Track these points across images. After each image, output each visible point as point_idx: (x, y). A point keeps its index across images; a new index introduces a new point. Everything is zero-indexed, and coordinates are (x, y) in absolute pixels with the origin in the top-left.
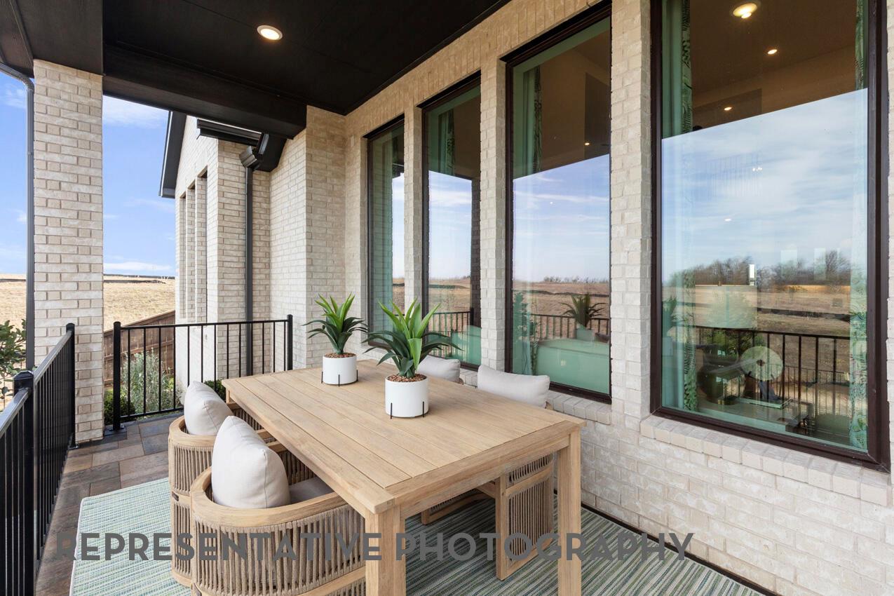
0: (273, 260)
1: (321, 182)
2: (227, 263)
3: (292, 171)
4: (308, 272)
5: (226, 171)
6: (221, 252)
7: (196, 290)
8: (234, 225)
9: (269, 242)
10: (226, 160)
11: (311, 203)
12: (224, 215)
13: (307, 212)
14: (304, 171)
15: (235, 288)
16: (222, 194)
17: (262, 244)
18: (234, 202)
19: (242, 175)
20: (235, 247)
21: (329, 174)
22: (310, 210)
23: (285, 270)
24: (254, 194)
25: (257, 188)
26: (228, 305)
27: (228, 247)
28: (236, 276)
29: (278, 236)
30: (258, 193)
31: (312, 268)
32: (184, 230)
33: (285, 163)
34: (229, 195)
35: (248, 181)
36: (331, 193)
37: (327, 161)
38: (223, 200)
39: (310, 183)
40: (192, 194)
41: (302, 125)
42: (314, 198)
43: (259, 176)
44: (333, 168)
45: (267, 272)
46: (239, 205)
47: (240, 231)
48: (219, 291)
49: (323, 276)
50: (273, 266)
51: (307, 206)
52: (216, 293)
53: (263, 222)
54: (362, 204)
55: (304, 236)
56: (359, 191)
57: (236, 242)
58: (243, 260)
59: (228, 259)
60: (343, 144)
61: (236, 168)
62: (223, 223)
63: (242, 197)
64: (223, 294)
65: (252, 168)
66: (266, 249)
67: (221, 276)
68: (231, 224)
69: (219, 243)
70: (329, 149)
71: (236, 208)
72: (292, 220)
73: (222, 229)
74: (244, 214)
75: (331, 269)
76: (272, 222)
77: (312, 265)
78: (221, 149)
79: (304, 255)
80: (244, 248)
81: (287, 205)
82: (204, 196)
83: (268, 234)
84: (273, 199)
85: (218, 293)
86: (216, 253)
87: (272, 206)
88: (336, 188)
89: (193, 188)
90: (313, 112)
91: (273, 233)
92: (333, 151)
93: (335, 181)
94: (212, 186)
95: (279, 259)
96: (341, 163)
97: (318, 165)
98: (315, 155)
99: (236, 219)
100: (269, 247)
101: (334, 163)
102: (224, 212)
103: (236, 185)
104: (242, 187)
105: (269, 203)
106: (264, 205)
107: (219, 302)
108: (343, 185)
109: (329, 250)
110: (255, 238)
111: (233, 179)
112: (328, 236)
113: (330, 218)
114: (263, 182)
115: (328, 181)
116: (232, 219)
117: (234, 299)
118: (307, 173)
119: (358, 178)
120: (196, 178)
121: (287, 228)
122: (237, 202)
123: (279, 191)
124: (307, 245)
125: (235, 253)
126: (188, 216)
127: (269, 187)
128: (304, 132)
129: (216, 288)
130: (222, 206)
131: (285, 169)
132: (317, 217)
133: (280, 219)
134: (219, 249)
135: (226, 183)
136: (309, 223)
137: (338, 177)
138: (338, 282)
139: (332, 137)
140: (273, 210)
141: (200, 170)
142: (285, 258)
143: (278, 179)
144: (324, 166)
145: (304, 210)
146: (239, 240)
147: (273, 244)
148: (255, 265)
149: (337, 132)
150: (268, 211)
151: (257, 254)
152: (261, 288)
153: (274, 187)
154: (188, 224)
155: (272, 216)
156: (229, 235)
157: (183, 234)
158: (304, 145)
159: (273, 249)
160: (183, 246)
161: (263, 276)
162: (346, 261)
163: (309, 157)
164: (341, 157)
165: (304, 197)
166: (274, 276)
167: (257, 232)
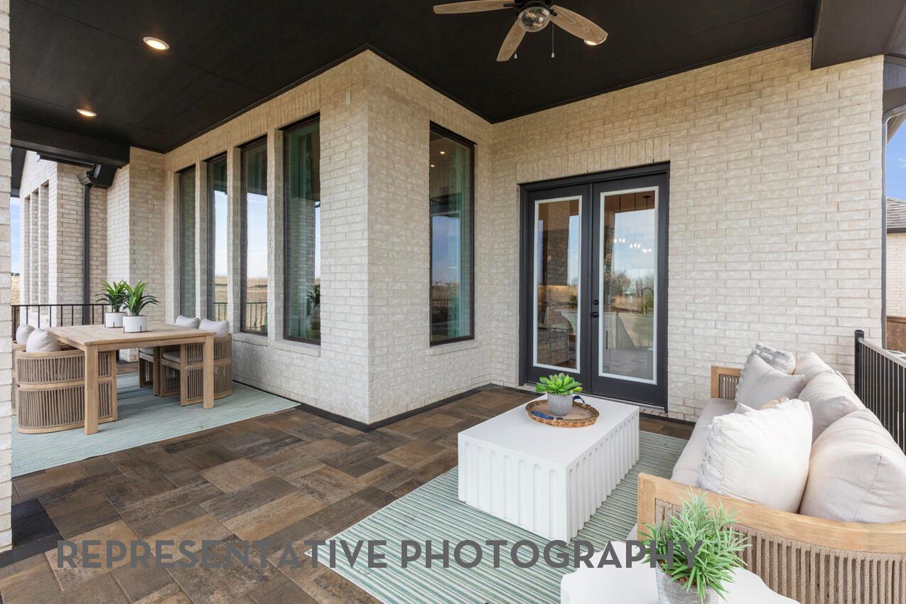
0: (108, 259)
1: (143, 203)
2: (65, 261)
3: (121, 193)
4: (131, 268)
5: (65, 188)
6: (61, 251)
7: (40, 283)
8: (73, 230)
9: (106, 245)
10: (65, 179)
11: (134, 218)
12: (62, 223)
13: (130, 225)
14: (128, 194)
15: (73, 280)
16: (60, 206)
17: (99, 246)
18: (72, 212)
19: (80, 191)
20: (73, 248)
21: (150, 197)
22: (133, 223)
23: (116, 267)
24: (91, 206)
25: (94, 201)
26: (66, 294)
27: (66, 248)
28: (74, 271)
29: (112, 241)
30: (95, 206)
31: (134, 266)
32: (29, 229)
33: (117, 185)
34: (68, 207)
35: (85, 196)
36: (152, 211)
37: (148, 187)
38: (62, 210)
39: (132, 204)
40: (35, 198)
41: (126, 160)
42: (137, 214)
43: (96, 193)
44: (154, 193)
45: (104, 268)
46: (77, 214)
47: (78, 235)
48: (58, 282)
49: (145, 272)
50: (109, 263)
51: (130, 220)
52: (55, 284)
53: (100, 228)
54: (175, 220)
55: (128, 242)
56: (172, 210)
57: (74, 244)
58: (81, 258)
59: (67, 257)
60: (162, 175)
61: (74, 185)
62: (62, 229)
63: (80, 209)
64: (62, 285)
65: (89, 186)
66: (102, 250)
67: (60, 270)
68: (69, 230)
69: (58, 245)
70: (150, 179)
71: (74, 217)
72: (121, 230)
73: (61, 233)
74: (82, 222)
75: (152, 267)
76: (108, 229)
77: (135, 263)
78: (60, 170)
79: (128, 256)
80: (82, 249)
81: (117, 217)
82: (45, 203)
83: (104, 238)
84: (109, 211)
85: (58, 284)
86: (55, 252)
87: (108, 216)
88: (156, 207)
89: (36, 193)
90: (134, 152)
91: (109, 237)
92: (153, 180)
93: (156, 202)
94: (53, 198)
95: (113, 258)
96: (161, 188)
97: (139, 190)
98: (138, 183)
99: (74, 226)
100: (106, 248)
101: (155, 189)
102: (63, 220)
103: (74, 199)
104: (80, 200)
105: (106, 213)
106: (101, 215)
107: (58, 291)
108: (163, 205)
109: (149, 253)
110: (93, 241)
111: (72, 194)
112: (149, 243)
113: (150, 229)
114: (100, 197)
115: (150, 202)
116: (70, 225)
117: (73, 289)
118: (130, 196)
119: (172, 201)
120: (40, 187)
121: (118, 235)
122: (75, 213)
123: (112, 205)
124: (130, 249)
125: (73, 253)
126: (33, 217)
127: (105, 202)
128: (128, 166)
129: (56, 280)
130: (61, 215)
131: (117, 189)
132: (139, 228)
133: (113, 227)
134: (58, 249)
135: (64, 197)
136: (132, 232)
137: (158, 199)
138: (158, 276)
139: (153, 170)
140: (109, 220)
141: (43, 181)
142: (117, 257)
143: (112, 196)
144: (146, 191)
145: (127, 223)
146: (76, 242)
147: (109, 246)
148: (92, 262)
149: (157, 166)
150: (105, 220)
151: (94, 253)
152: (98, 281)
153: (109, 202)
154: (33, 225)
155: (108, 224)
156: (67, 239)
157: (28, 232)
158: (128, 175)
159: (108, 250)
160: (27, 243)
161: (100, 272)
162: (165, 261)
163: (132, 185)
164: (162, 184)
165: (128, 213)
166: (109, 272)
167: (95, 236)
